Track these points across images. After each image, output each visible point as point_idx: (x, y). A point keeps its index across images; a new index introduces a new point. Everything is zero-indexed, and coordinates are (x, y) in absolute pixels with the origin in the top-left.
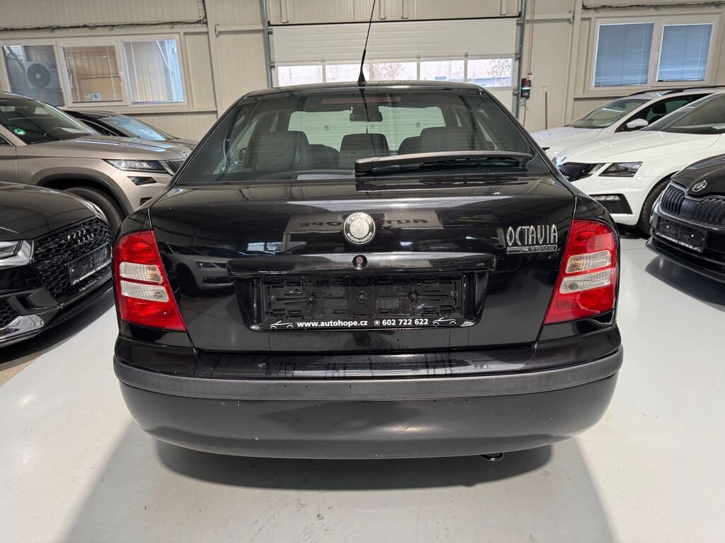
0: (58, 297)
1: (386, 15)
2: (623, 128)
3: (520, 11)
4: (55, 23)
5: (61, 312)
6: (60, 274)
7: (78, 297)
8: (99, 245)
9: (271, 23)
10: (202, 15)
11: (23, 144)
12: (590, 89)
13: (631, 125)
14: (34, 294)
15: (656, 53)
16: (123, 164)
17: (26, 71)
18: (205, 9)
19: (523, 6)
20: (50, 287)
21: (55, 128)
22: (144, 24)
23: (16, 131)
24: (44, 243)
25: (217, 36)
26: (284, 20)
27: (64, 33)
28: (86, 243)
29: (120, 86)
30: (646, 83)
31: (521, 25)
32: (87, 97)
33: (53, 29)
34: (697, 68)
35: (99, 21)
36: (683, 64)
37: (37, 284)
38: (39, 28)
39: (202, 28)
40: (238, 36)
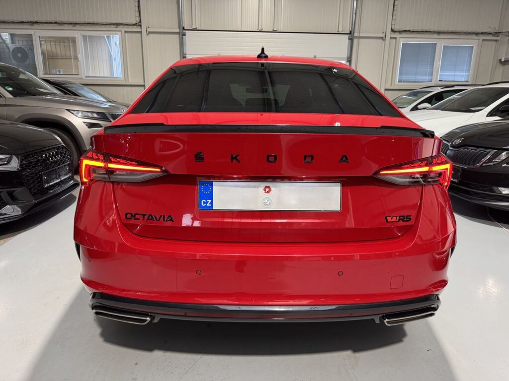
0: (34, 195)
1: (263, 28)
2: (415, 108)
3: (351, 30)
4: (36, 19)
5: (36, 205)
6: (37, 179)
7: (47, 196)
8: (64, 163)
9: (185, 28)
10: (138, 20)
11: (11, 96)
12: (396, 83)
13: (419, 106)
14: (18, 191)
15: (438, 63)
16: (80, 114)
17: (11, 50)
18: (140, 16)
19: (353, 27)
20: (29, 187)
21: (33, 88)
22: (97, 24)
23: (6, 88)
24: (27, 158)
25: (148, 35)
26: (194, 27)
27: (41, 26)
28: (54, 161)
29: (78, 64)
30: (431, 81)
31: (351, 39)
32: (54, 71)
33: (33, 23)
34: (464, 74)
35: (66, 20)
36: (455, 70)
37: (21, 185)
38: (23, 22)
39: (137, 29)
40: (162, 36)
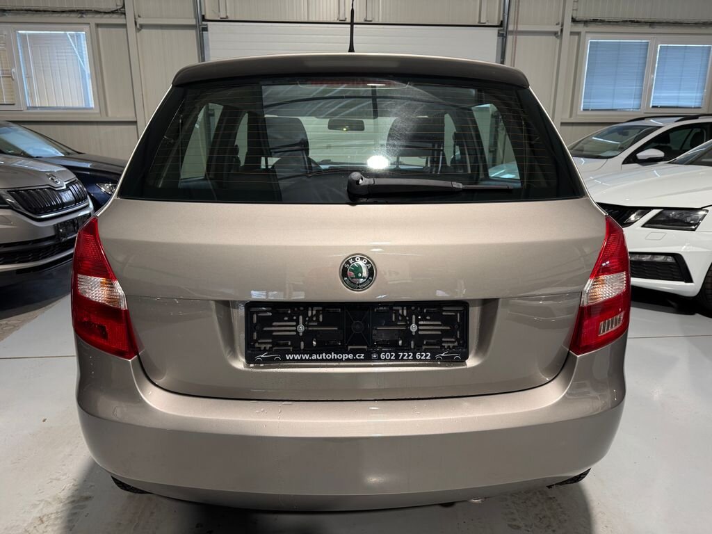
1: (347, 16)
2: (632, 159)
3: (501, 19)
9: (207, 17)
10: (120, 4)
12: (578, 113)
19: (506, 15)
22: (45, 11)
26: (223, 15)
30: (638, 109)
31: (503, 36)
34: (695, 95)
39: (120, 20)
40: (166, 32)
